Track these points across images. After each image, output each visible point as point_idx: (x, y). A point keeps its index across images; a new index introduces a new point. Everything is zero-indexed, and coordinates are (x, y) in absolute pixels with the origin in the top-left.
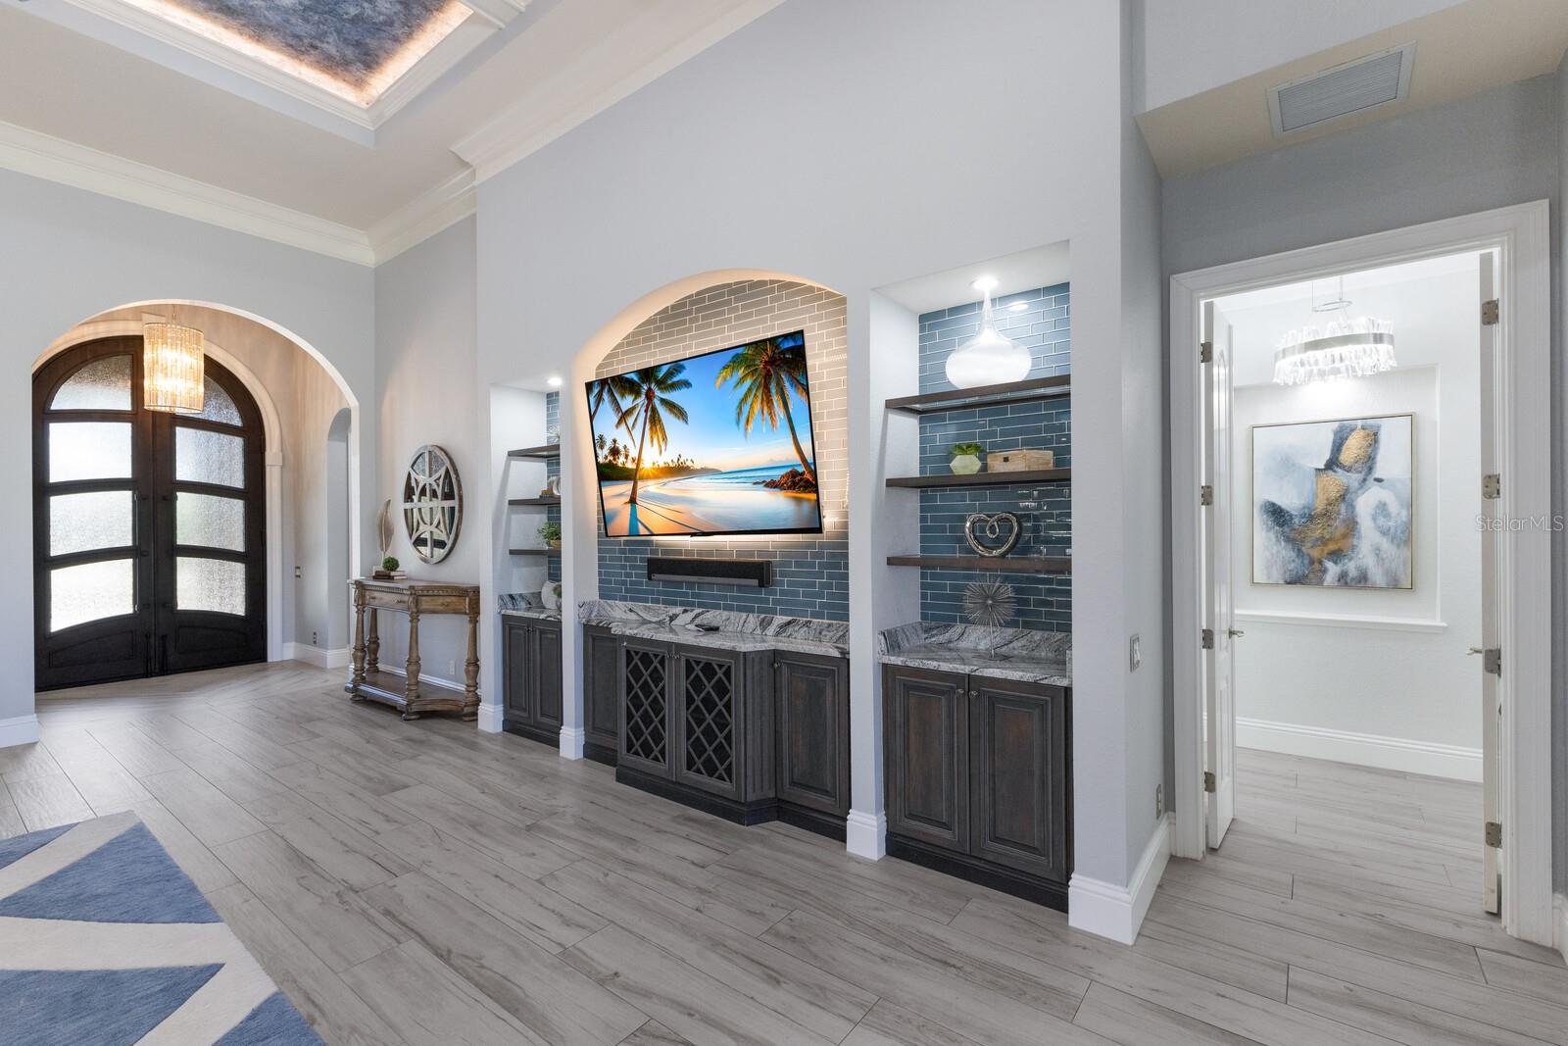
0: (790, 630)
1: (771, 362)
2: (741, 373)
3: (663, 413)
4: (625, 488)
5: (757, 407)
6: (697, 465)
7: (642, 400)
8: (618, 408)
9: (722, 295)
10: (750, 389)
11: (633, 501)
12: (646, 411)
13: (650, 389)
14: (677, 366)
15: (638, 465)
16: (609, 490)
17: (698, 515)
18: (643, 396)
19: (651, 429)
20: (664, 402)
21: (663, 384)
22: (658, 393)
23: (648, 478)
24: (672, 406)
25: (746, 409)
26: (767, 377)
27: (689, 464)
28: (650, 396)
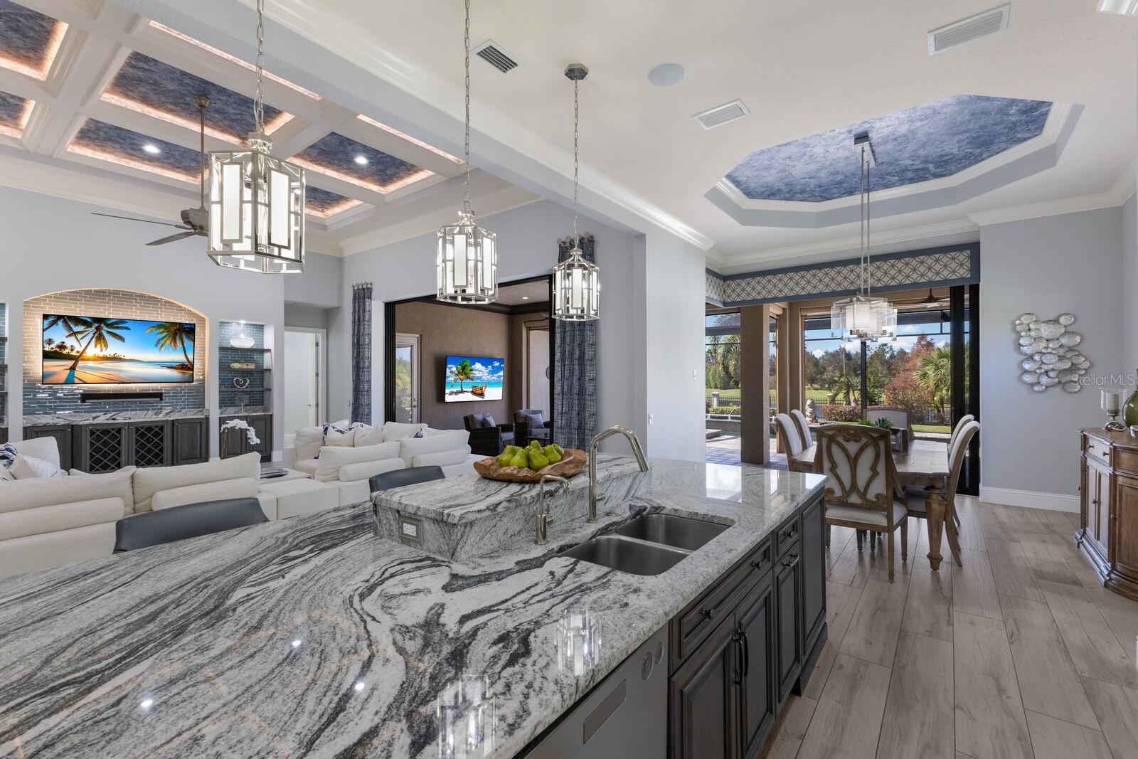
0: (171, 414)
1: (179, 330)
2: (161, 330)
3: (107, 336)
4: (71, 363)
5: (168, 342)
6: (127, 358)
7: (93, 329)
8: (71, 329)
9: (132, 296)
10: (165, 337)
11: (73, 368)
12: (94, 334)
13: (99, 326)
14: (123, 321)
15: (81, 354)
16: (49, 363)
17: (123, 376)
18: (93, 328)
19: (96, 341)
20: (108, 332)
21: (108, 326)
22: (105, 328)
23: (89, 360)
24: (115, 335)
25: (162, 342)
26: (175, 334)
27: (122, 357)
28: (98, 329)
